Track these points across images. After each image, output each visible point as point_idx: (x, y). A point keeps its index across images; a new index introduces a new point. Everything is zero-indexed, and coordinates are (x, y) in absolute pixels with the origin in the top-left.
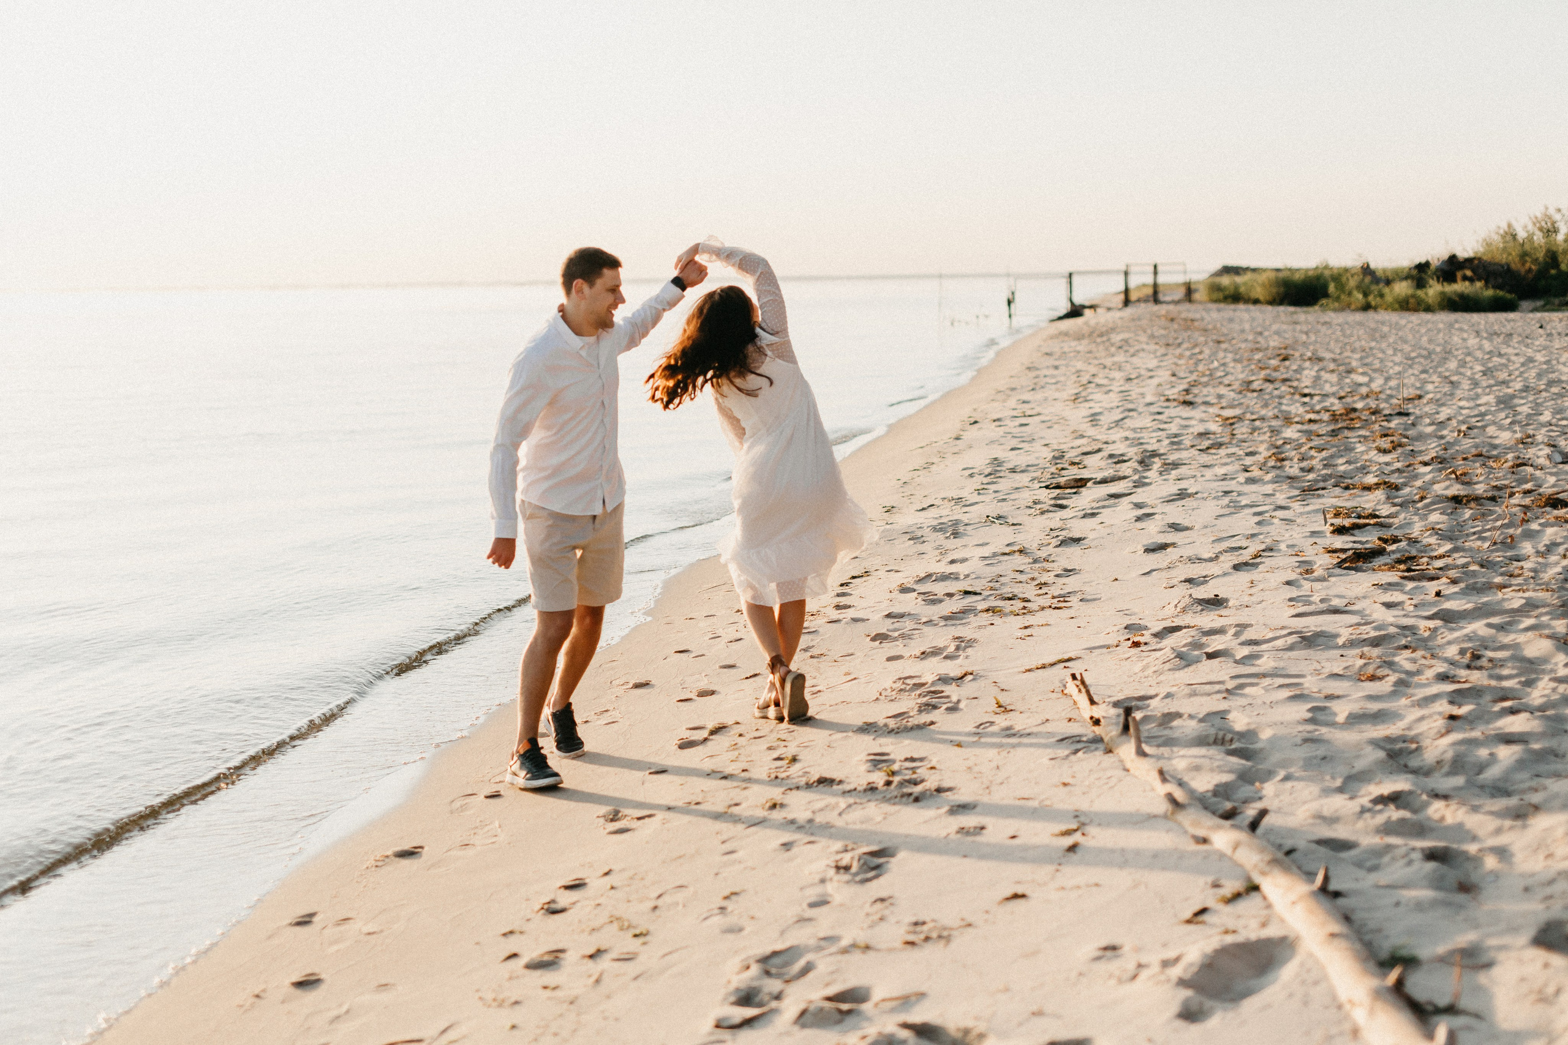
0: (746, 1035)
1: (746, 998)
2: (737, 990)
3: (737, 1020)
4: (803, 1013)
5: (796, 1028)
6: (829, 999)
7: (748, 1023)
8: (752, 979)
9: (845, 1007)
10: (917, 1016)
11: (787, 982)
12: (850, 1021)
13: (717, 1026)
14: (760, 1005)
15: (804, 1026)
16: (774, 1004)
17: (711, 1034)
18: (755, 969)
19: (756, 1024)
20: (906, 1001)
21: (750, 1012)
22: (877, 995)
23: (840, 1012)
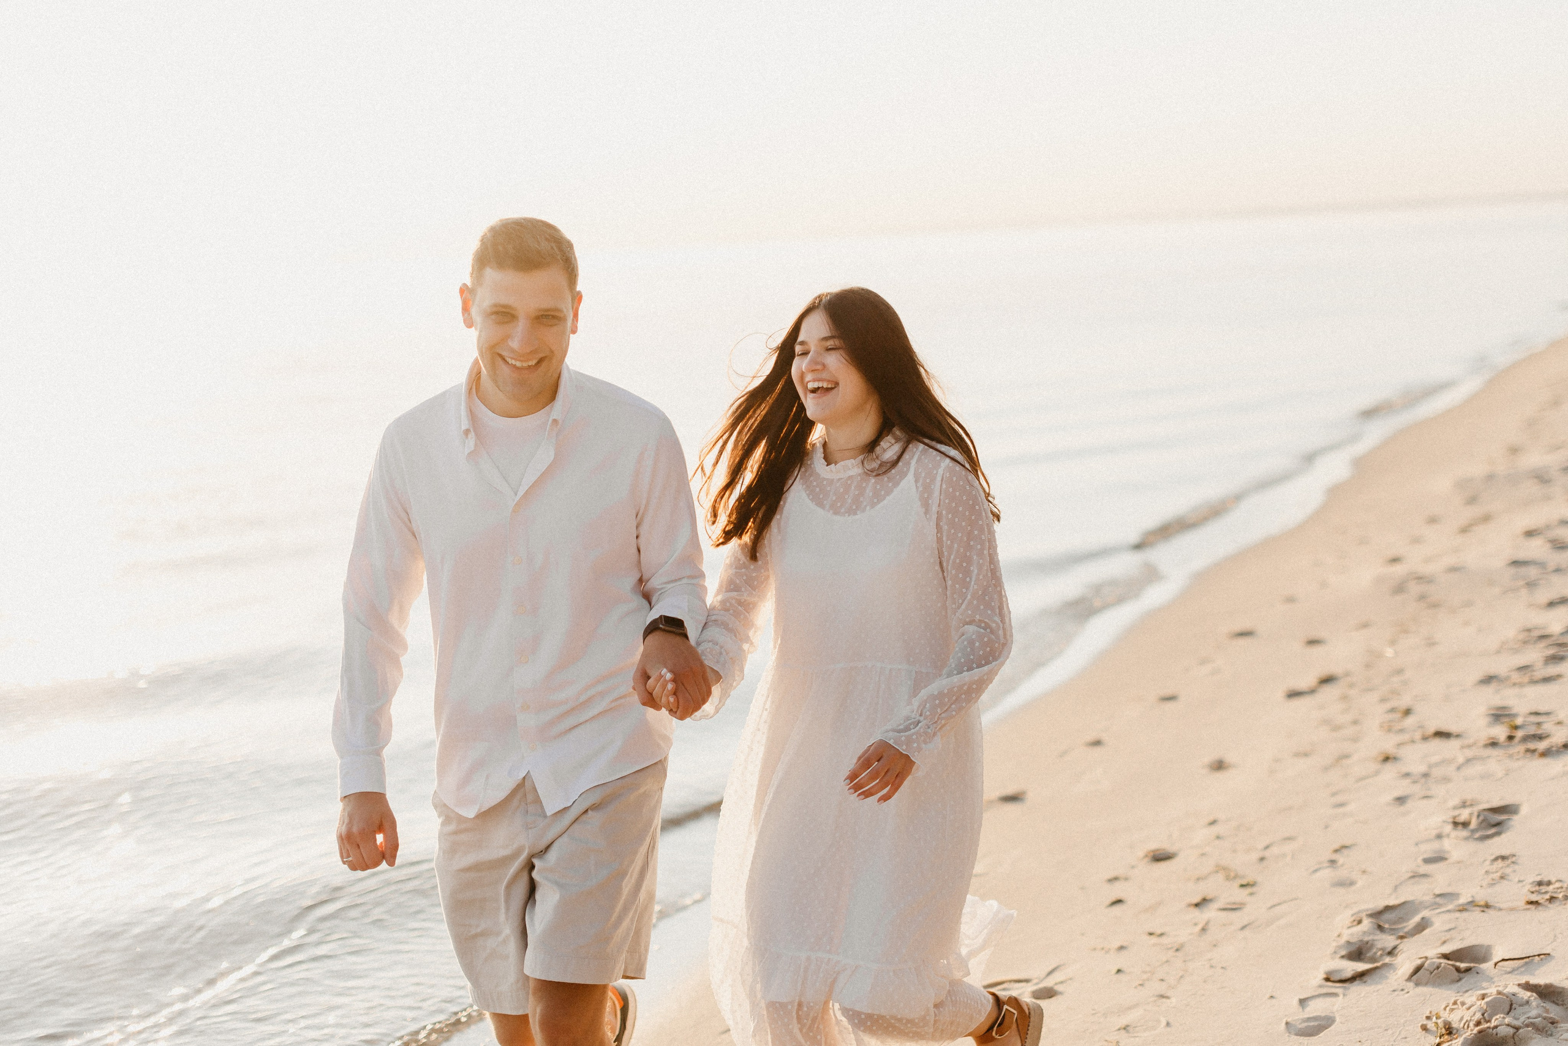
0: (1356, 988)
1: (1357, 953)
2: (1348, 943)
3: (1348, 974)
4: (1418, 969)
5: (1411, 985)
6: (1446, 956)
7: (1359, 976)
8: (1364, 933)
9: (1463, 965)
10: (1541, 978)
11: (1402, 937)
12: (1468, 979)
13: (1327, 979)
14: (1373, 960)
15: (1417, 984)
16: (1387, 960)
17: (1320, 986)
18: (1367, 924)
19: (1365, 978)
20: (1527, 961)
21: (1361, 967)
22: (1498, 954)
23: (1458, 970)
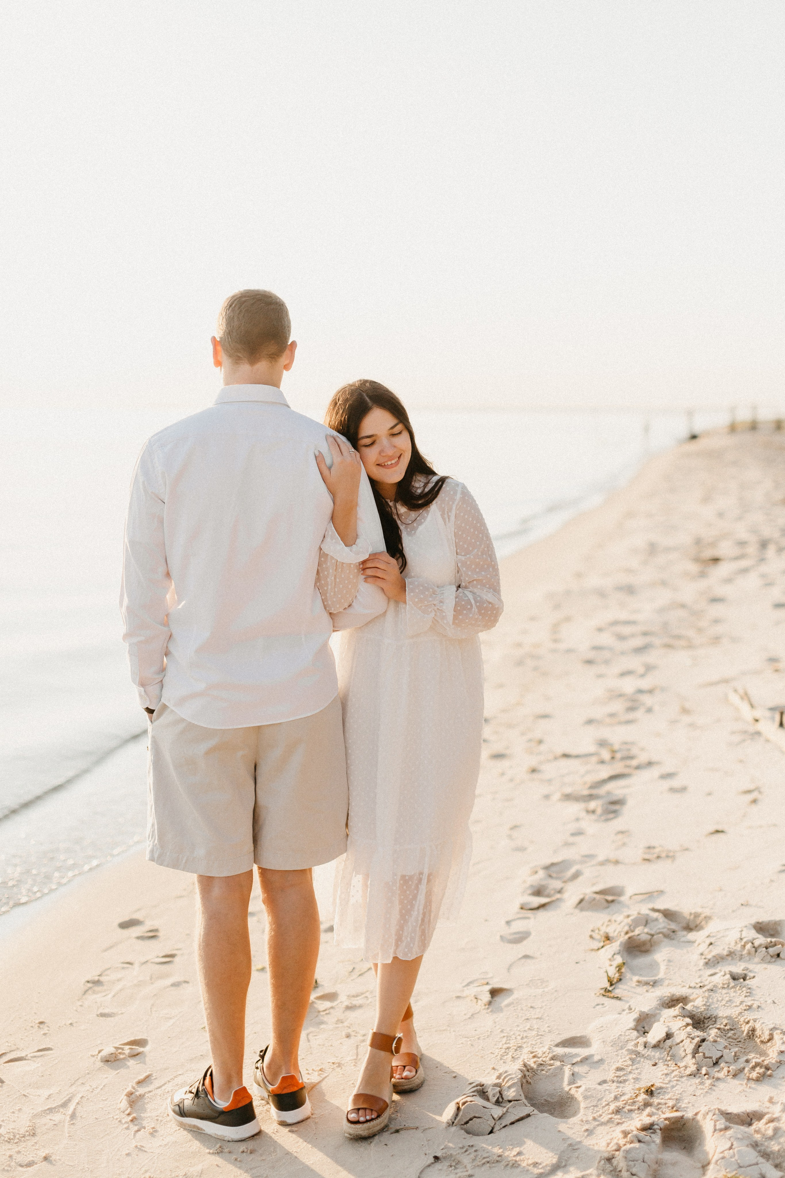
0: (541, 913)
1: (538, 892)
2: (532, 886)
3: (536, 905)
4: (581, 901)
5: (577, 911)
6: (596, 893)
7: (542, 906)
8: (541, 879)
9: (610, 898)
10: (662, 904)
11: (565, 882)
12: (613, 906)
13: (522, 908)
14: (548, 896)
15: (582, 910)
16: (558, 896)
17: (518, 913)
18: (541, 874)
19: (547, 907)
20: (650, 896)
21: (543, 900)
22: (629, 891)
23: (607, 901)
